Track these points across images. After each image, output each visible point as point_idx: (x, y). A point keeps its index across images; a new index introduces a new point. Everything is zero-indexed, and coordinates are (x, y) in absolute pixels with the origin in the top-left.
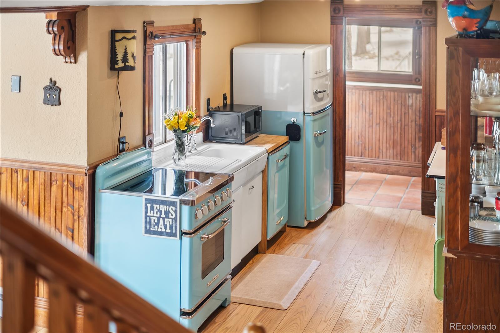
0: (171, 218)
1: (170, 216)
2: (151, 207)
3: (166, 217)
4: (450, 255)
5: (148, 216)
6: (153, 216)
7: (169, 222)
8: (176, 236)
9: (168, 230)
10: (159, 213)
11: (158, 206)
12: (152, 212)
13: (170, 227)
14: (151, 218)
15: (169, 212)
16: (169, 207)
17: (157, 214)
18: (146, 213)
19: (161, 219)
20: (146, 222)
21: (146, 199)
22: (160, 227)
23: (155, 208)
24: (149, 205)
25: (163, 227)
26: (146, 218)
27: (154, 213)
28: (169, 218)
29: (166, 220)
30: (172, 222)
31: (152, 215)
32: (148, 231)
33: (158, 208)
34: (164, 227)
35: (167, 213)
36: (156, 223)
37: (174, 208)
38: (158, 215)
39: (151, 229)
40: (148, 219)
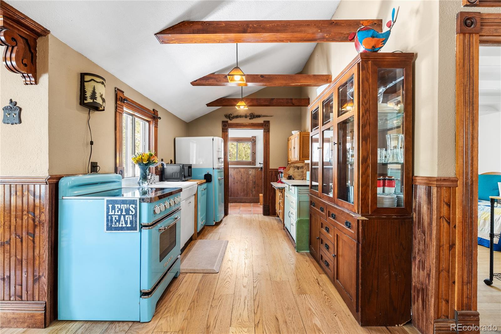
0: (131, 215)
1: (131, 213)
2: (112, 207)
3: (126, 214)
4: (364, 218)
5: (110, 215)
6: (114, 215)
7: (129, 218)
8: (136, 230)
9: (129, 225)
10: (120, 211)
11: (119, 206)
12: (113, 211)
13: (130, 222)
14: (113, 216)
15: (130, 209)
16: (129, 205)
17: (118, 212)
18: (108, 212)
19: (122, 216)
20: (108, 220)
21: (107, 201)
22: (121, 223)
23: (116, 207)
24: (110, 206)
25: (123, 223)
26: (107, 217)
27: (115, 212)
28: (129, 215)
29: (126, 216)
30: (132, 218)
31: (113, 213)
32: (109, 228)
33: (119, 207)
34: (125, 222)
35: (128, 211)
36: (116, 220)
37: (134, 206)
38: (119, 213)
39: (113, 226)
40: (110, 218)
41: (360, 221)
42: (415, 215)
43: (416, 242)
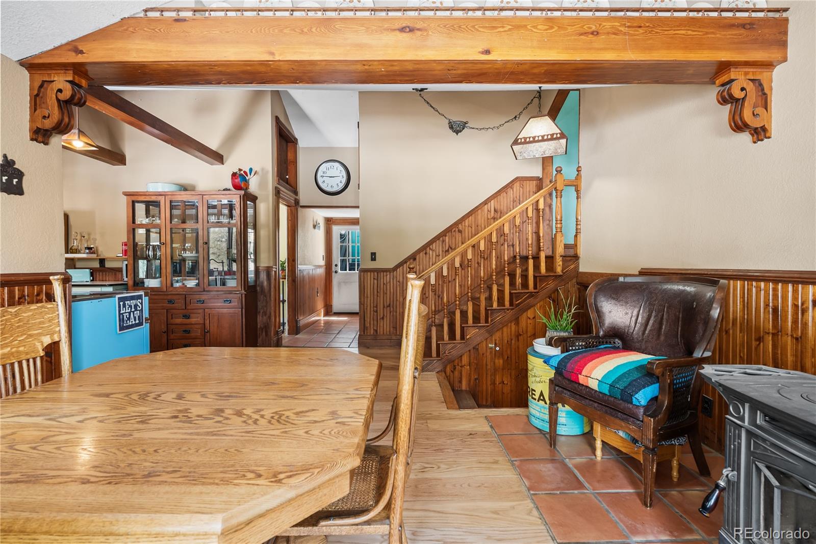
0: (139, 310)
1: (138, 309)
2: (123, 304)
3: (135, 311)
5: (121, 314)
6: (125, 313)
8: (143, 325)
9: (137, 321)
10: (130, 308)
11: (129, 302)
12: (124, 309)
13: (138, 318)
15: (138, 305)
16: (137, 301)
17: (128, 309)
18: (120, 311)
19: (132, 313)
20: (120, 320)
21: (119, 298)
22: (131, 320)
23: (127, 304)
25: (133, 320)
26: (119, 316)
27: (126, 310)
29: (135, 312)
30: (140, 313)
31: (124, 312)
32: (122, 328)
35: (136, 306)
36: (128, 318)
37: (140, 301)
38: (129, 311)
39: (124, 325)
40: (121, 317)
41: (243, 295)
42: (258, 288)
43: (259, 303)
